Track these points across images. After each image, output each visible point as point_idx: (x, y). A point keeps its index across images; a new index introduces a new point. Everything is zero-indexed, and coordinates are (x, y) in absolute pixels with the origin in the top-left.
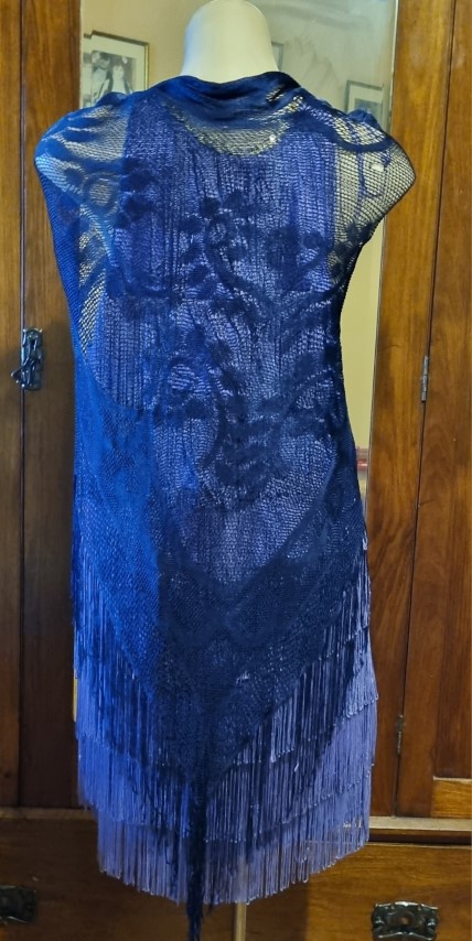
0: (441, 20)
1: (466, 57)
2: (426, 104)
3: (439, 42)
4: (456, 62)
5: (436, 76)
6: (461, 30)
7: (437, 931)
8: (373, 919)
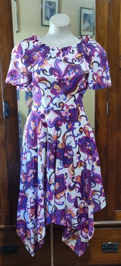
0: (107, 12)
1: (114, 22)
2: (104, 35)
3: (106, 18)
4: (111, 23)
5: (106, 27)
6: (112, 15)
7: (118, 249)
8: (102, 247)
